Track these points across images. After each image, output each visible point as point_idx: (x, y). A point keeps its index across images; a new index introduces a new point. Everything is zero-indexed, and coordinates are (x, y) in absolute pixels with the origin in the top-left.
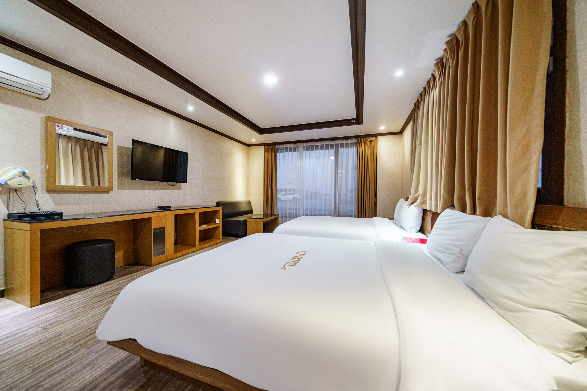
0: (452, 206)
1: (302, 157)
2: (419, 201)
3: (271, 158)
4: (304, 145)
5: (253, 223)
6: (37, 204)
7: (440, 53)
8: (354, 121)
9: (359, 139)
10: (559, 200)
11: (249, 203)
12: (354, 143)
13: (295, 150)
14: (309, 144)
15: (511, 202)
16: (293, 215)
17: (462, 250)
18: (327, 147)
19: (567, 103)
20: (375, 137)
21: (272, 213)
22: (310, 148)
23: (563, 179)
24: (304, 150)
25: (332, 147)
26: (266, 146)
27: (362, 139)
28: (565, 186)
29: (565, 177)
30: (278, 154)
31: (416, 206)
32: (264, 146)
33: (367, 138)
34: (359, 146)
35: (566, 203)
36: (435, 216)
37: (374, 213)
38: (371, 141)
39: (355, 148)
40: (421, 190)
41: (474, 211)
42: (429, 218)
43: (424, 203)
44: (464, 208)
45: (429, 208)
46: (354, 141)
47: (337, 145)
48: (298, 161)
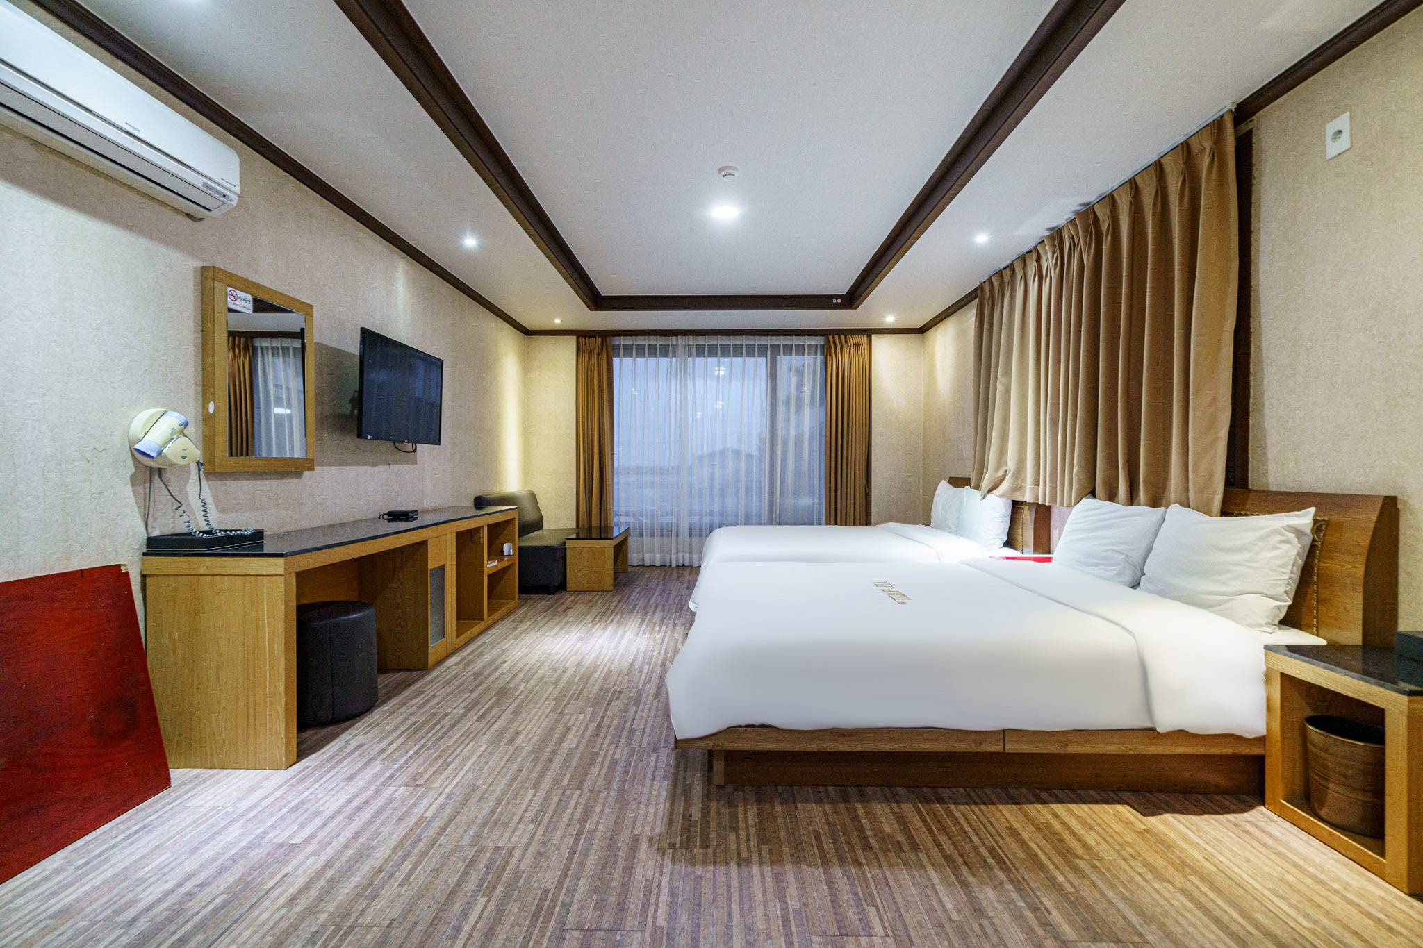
0: (1093, 494)
1: (683, 373)
2: (1005, 486)
3: (598, 373)
4: (691, 343)
5: (585, 553)
6: (204, 511)
7: (1060, 221)
8: (839, 301)
9: (831, 338)
10: (1244, 484)
11: (534, 497)
12: (817, 346)
13: (665, 352)
14: (701, 341)
15: (1194, 485)
16: (662, 529)
17: (1127, 556)
18: (750, 351)
19: (1251, 370)
20: (865, 336)
21: (603, 525)
22: (706, 349)
23: (1248, 458)
24: (690, 355)
25: (763, 351)
26: (582, 340)
27: (837, 337)
28: (1250, 467)
29: (1250, 456)
30: (616, 361)
31: (1001, 496)
32: (575, 337)
33: (850, 339)
34: (830, 355)
35: (1250, 487)
36: (1043, 514)
37: (866, 520)
38: (856, 345)
39: (819, 358)
40: (1011, 464)
41: (1132, 499)
42: (1028, 516)
43: (1017, 488)
44: (1111, 496)
45: (1028, 498)
46: (818, 341)
47: (776, 348)
48: (673, 383)
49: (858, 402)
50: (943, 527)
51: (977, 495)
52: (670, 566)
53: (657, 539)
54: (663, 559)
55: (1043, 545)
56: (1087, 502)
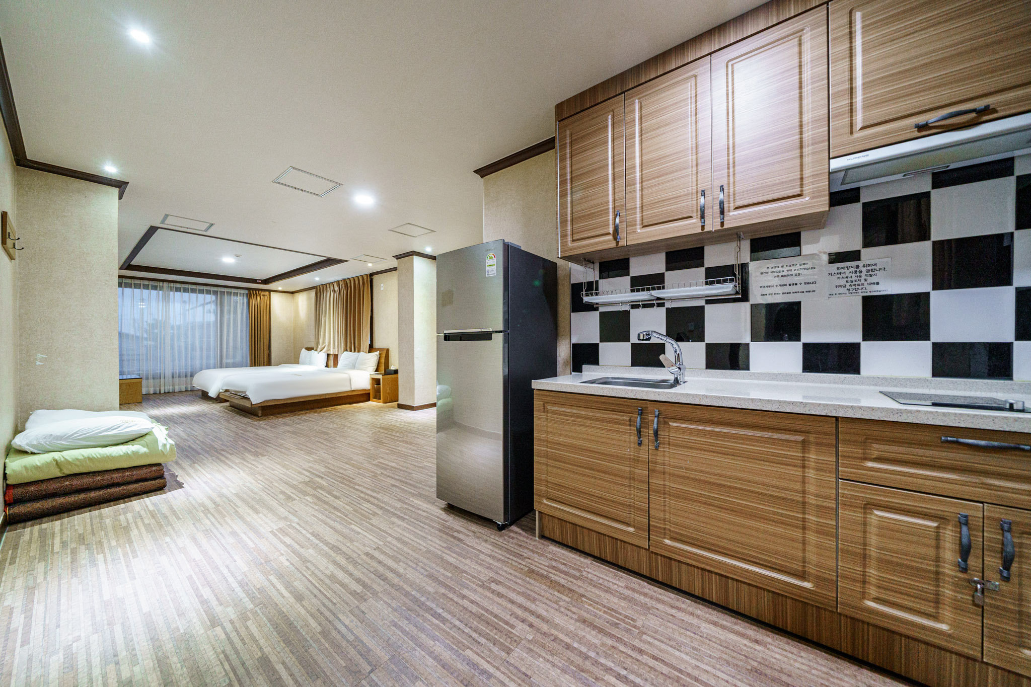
0: (347, 350)
1: (166, 299)
2: (325, 349)
4: (172, 285)
8: (260, 281)
9: (251, 291)
12: (244, 294)
13: (155, 288)
14: (178, 285)
18: (208, 292)
20: (268, 292)
22: (180, 289)
24: (172, 291)
25: (215, 293)
27: (254, 291)
31: (324, 352)
33: (260, 292)
34: (251, 298)
35: (372, 348)
36: (336, 357)
37: (269, 363)
38: (264, 295)
39: (245, 300)
40: (327, 343)
41: (355, 351)
42: (332, 358)
43: (329, 350)
44: (351, 351)
45: (331, 353)
46: (246, 292)
47: (222, 293)
48: (161, 304)
49: (265, 318)
50: (303, 364)
51: (316, 352)
52: (160, 393)
53: (151, 381)
54: (155, 390)
55: (336, 365)
56: (345, 352)
